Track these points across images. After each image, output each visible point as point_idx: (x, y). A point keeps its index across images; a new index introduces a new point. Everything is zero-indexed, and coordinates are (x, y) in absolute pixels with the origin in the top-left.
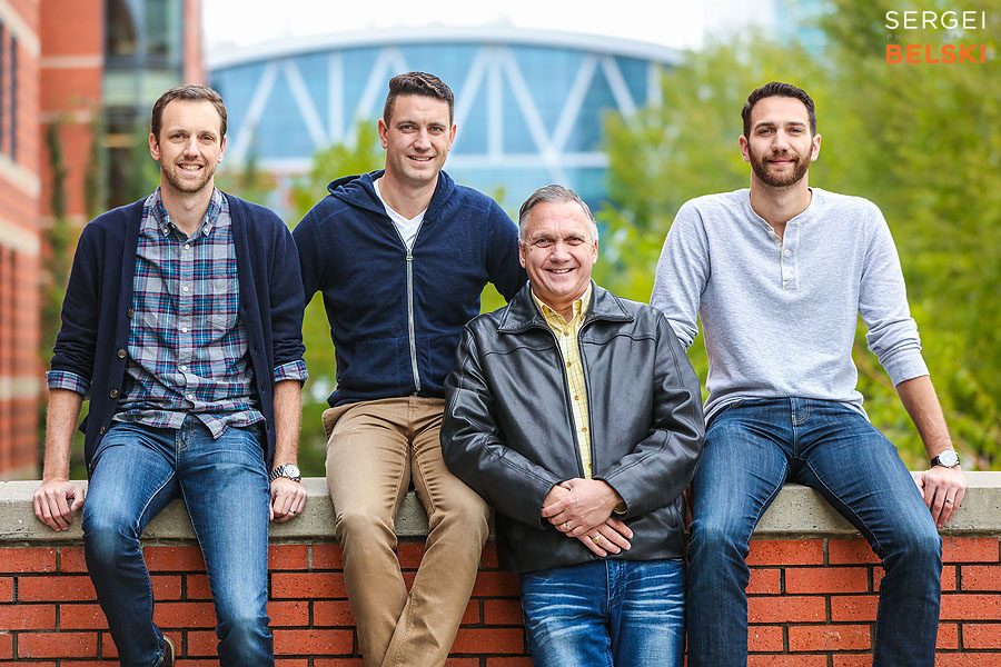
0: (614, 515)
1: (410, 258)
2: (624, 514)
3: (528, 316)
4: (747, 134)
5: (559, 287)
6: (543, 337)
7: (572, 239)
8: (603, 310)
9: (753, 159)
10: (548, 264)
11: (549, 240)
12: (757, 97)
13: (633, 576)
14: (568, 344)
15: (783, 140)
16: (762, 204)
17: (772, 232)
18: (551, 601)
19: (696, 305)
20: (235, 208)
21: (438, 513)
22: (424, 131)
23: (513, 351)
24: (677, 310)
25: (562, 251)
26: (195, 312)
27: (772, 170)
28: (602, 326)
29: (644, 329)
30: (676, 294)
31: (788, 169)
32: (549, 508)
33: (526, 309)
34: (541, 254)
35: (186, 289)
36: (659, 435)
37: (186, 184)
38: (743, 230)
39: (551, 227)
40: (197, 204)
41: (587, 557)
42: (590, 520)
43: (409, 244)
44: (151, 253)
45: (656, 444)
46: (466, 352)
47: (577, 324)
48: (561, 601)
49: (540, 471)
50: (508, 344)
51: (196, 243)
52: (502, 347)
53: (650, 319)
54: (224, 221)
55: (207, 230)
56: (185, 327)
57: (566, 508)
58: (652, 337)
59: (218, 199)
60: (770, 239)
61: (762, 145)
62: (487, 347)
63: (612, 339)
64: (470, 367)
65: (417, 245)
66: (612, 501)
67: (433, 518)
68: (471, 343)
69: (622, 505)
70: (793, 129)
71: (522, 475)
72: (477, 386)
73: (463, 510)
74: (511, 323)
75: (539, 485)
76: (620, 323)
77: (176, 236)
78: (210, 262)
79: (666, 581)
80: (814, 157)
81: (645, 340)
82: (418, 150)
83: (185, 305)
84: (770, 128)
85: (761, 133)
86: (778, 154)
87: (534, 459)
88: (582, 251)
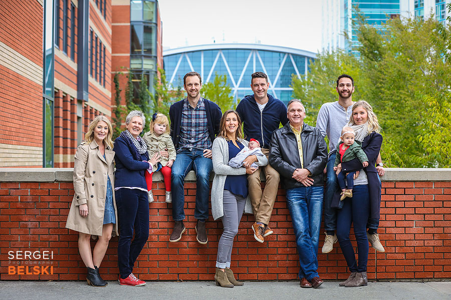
0: (308, 176)
1: (261, 114)
2: (311, 176)
3: (289, 130)
4: (338, 86)
5: (296, 121)
6: (292, 135)
7: (299, 110)
8: (306, 129)
9: (339, 92)
10: (294, 116)
11: (294, 110)
12: (340, 78)
13: (312, 190)
14: (298, 137)
15: (346, 88)
16: (341, 103)
17: (344, 109)
18: (293, 195)
19: (325, 128)
20: (206, 102)
21: (268, 176)
22: (260, 86)
23: (285, 138)
24: (321, 129)
25: (297, 113)
26: (196, 126)
27: (343, 94)
28: (306, 132)
29: (315, 133)
30: (321, 125)
31: (347, 94)
32: (294, 176)
33: (288, 128)
34: (292, 114)
35: (193, 121)
36: (318, 157)
37: (193, 96)
38: (337, 109)
39: (294, 108)
40: (196, 101)
41: (302, 185)
42: (303, 178)
43: (261, 111)
44: (186, 113)
45: (317, 159)
46: (274, 138)
47: (301, 132)
48: (296, 195)
49: (292, 167)
50: (284, 136)
51: (196, 110)
52: (282, 137)
53: (317, 131)
54: (203, 105)
55: (198, 107)
56: (193, 130)
57: (298, 176)
58: (317, 135)
59: (201, 100)
60: (344, 111)
61: (341, 89)
62: (279, 137)
63: (308, 135)
64: (275, 142)
65: (263, 112)
66: (308, 173)
67: (267, 177)
68: (275, 136)
69: (311, 174)
70: (348, 85)
71: (287, 168)
72: (277, 146)
73: (274, 175)
74: (285, 132)
75: (292, 170)
76: (310, 132)
77: (191, 108)
78: (199, 115)
79: (320, 191)
80: (353, 92)
81: (315, 136)
82: (259, 90)
83: (193, 125)
84: (343, 85)
85: (341, 86)
86: (344, 91)
87: (290, 164)
88: (301, 113)
